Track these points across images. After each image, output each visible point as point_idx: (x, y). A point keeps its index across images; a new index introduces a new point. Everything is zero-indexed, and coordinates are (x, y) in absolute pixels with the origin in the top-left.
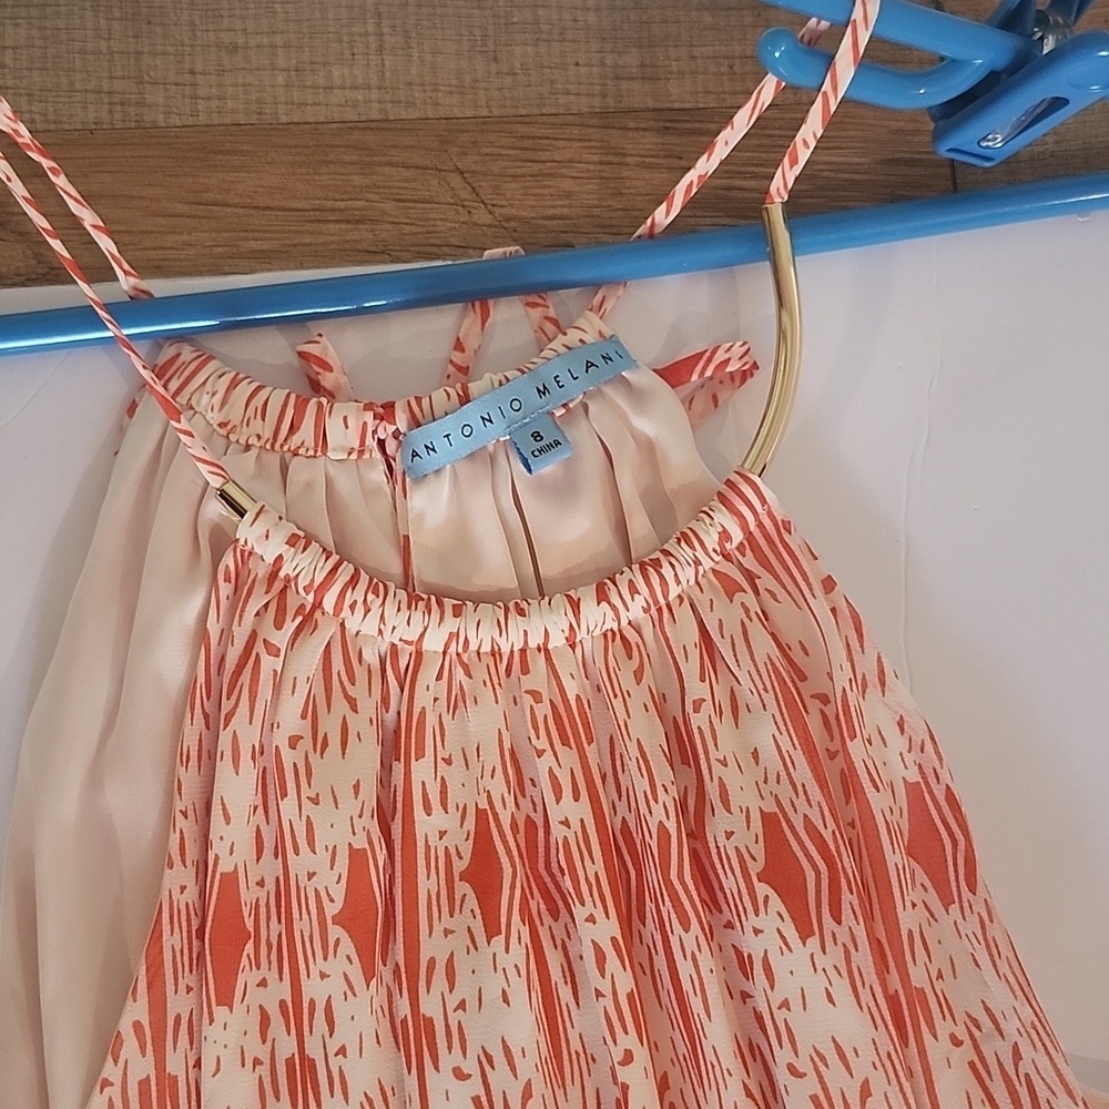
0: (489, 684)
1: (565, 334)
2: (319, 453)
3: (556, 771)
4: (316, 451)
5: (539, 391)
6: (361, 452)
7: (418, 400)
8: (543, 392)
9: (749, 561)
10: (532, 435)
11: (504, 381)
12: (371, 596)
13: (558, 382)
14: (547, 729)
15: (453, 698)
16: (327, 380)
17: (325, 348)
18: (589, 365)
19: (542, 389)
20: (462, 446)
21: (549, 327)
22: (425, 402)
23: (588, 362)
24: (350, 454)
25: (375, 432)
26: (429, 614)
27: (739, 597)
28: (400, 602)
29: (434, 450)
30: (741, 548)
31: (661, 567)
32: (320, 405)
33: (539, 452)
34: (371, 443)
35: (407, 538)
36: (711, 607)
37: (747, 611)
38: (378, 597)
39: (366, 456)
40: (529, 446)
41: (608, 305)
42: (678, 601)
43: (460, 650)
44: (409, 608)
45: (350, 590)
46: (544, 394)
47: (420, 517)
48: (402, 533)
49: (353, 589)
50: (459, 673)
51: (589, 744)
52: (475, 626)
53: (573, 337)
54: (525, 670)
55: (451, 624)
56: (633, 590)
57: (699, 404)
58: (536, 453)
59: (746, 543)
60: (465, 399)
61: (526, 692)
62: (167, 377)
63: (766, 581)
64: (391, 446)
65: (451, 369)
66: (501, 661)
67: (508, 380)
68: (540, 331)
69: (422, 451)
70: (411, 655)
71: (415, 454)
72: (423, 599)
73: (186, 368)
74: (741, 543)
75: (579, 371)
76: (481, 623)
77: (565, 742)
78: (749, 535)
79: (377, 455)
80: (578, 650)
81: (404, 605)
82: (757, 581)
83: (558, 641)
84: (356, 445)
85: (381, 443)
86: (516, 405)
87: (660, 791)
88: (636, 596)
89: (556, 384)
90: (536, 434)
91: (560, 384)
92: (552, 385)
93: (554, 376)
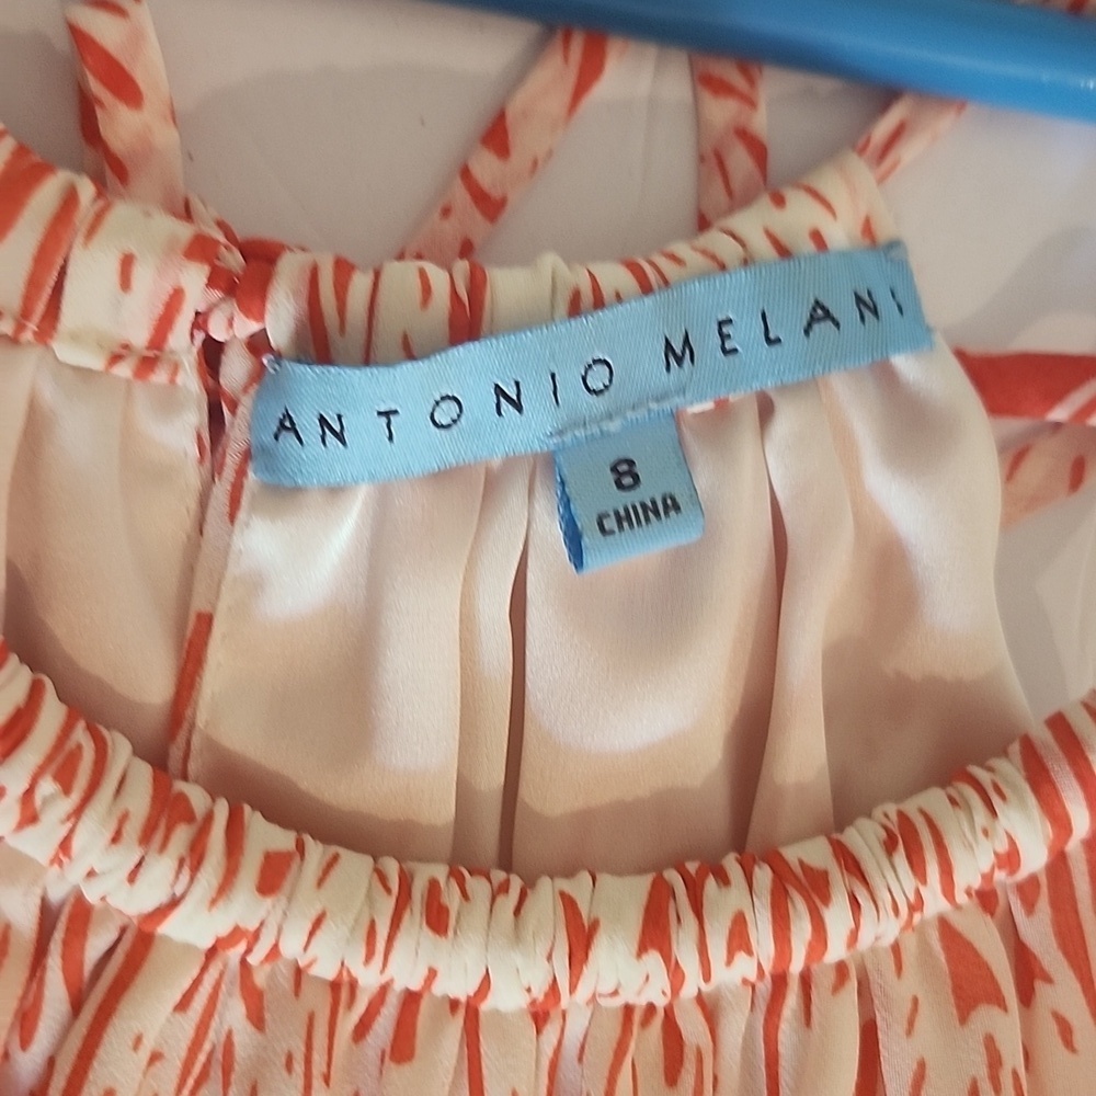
0: (299, 1067)
1: (779, 201)
2: (28, 336)
4: (20, 327)
5: (669, 349)
6: (147, 364)
7: (344, 269)
8: (678, 354)
9: (1038, 931)
10: (613, 468)
11: (587, 300)
12: (47, 787)
13: (724, 337)
15: (202, 1058)
16: (121, 125)
17: (137, 38)
18: (820, 314)
19: (677, 346)
20: (420, 447)
21: (740, 162)
22: (360, 284)
23: (817, 303)
24: (115, 358)
25: (200, 321)
26: (195, 869)
27: (986, 1018)
29: (340, 437)
30: (1028, 890)
31: (826, 899)
32: (70, 200)
33: (619, 519)
34: (182, 343)
35: (206, 621)
36: (911, 1023)
37: (995, 1061)
38: (67, 790)
39: (160, 377)
40: (596, 495)
41: (909, 152)
42: (831, 977)
43: (253, 960)
46: (680, 361)
47: (255, 584)
48: (199, 604)
50: (234, 1014)
52: (308, 926)
53: (799, 216)
54: (403, 1050)
55: (244, 907)
56: (739, 939)
57: (1036, 469)
58: (610, 523)
59: (1043, 881)
60: (467, 323)
63: (1063, 993)
64: (235, 368)
65: (460, 196)
68: (713, 161)
69: (309, 425)
70: (123, 930)
71: (287, 425)
72: (192, 815)
74: (1033, 880)
75: (788, 324)
76: (324, 926)
78: (1058, 863)
79: (190, 380)
80: (551, 1033)
81: (133, 829)
82: (1039, 985)
83: (507, 999)
84: (140, 337)
85: (212, 354)
86: (598, 377)
89: (718, 341)
90: (624, 468)
91: (728, 345)
92: (707, 343)
93: (722, 317)
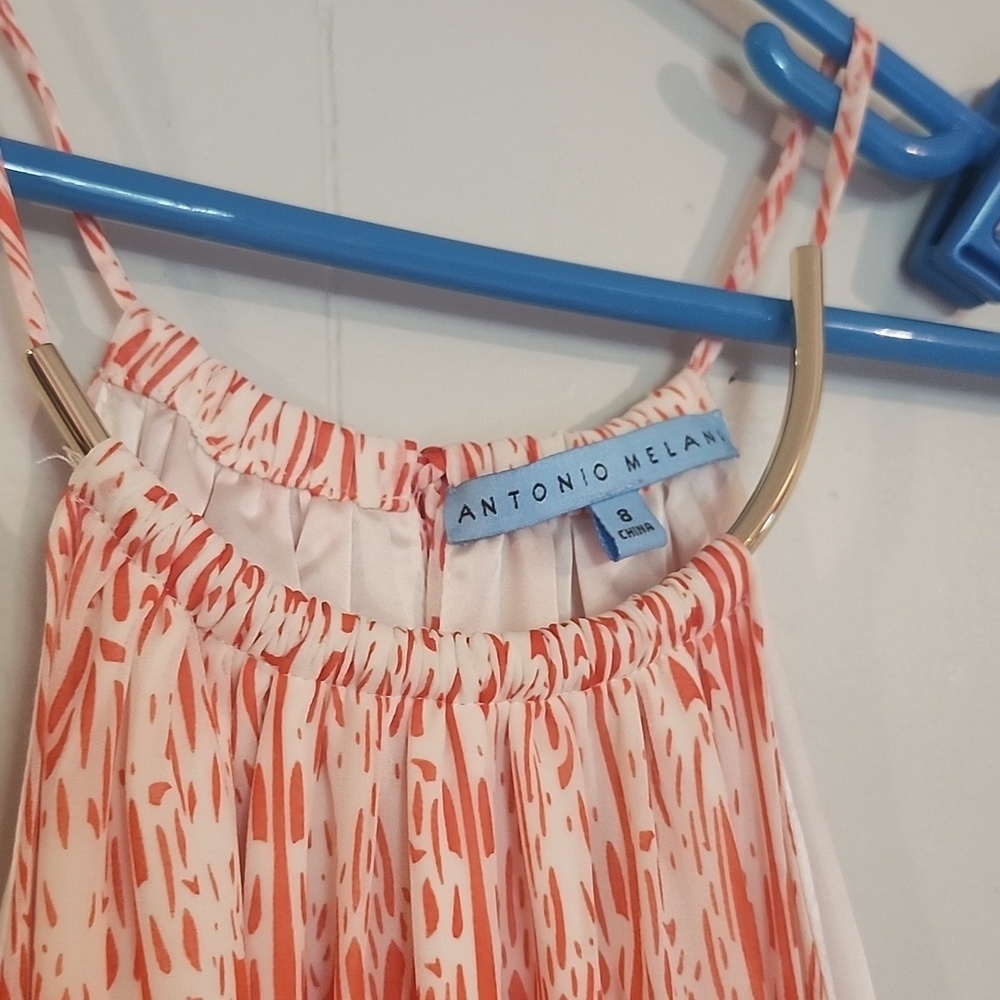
0: (363, 741)
1: (658, 394)
2: (346, 498)
3: (435, 886)
4: (342, 494)
5: (628, 461)
6: (397, 503)
7: (477, 447)
8: (632, 463)
10: (619, 513)
11: (581, 443)
12: (240, 584)
13: (651, 455)
14: (434, 821)
18: (690, 442)
19: (631, 460)
23: (688, 438)
24: (383, 502)
26: (311, 620)
28: (275, 598)
29: (493, 510)
33: (629, 533)
39: (402, 508)
43: (340, 681)
44: (286, 609)
45: (217, 569)
46: (634, 466)
49: (221, 570)
50: (329, 716)
51: (488, 855)
53: (668, 400)
54: (417, 729)
58: (624, 534)
61: (414, 761)
62: (133, 361)
66: (387, 710)
67: (586, 443)
69: (477, 510)
71: (466, 512)
72: (306, 601)
73: (162, 353)
75: (677, 446)
77: (454, 846)
80: (492, 716)
81: (280, 604)
84: (391, 492)
86: (601, 472)
87: (570, 950)
88: (581, 658)
89: (648, 458)
90: (622, 513)
91: (654, 458)
92: (643, 458)
93: (648, 447)
